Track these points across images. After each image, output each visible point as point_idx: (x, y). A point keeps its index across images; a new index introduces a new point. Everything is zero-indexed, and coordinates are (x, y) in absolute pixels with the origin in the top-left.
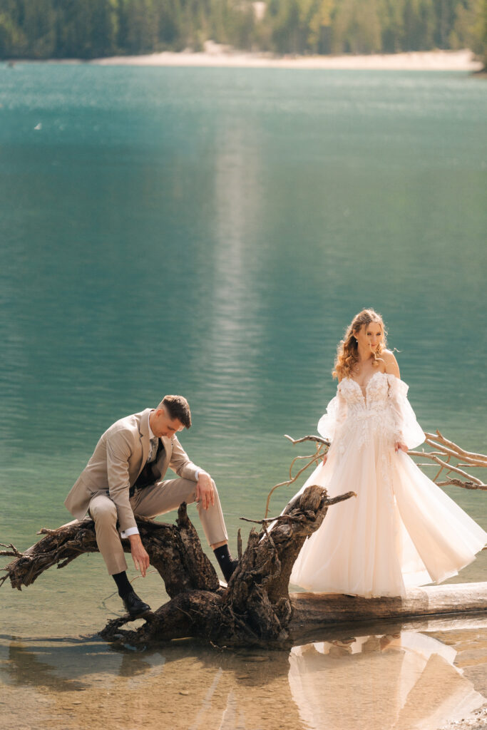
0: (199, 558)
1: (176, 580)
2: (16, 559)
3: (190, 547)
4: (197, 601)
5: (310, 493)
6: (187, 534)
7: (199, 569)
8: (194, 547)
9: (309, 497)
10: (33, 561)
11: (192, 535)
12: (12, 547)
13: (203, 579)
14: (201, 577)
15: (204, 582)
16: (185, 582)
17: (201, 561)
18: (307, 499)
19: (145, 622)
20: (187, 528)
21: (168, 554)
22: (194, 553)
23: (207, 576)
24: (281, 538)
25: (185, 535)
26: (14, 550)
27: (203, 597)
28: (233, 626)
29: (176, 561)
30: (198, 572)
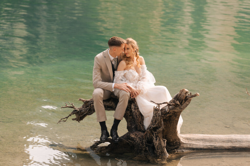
0: (138, 117)
1: (130, 125)
2: (73, 109)
3: (134, 112)
4: (133, 136)
5: (182, 92)
6: (134, 106)
7: (138, 122)
8: (136, 112)
9: (181, 94)
10: (79, 111)
11: (136, 106)
12: (72, 104)
13: (140, 126)
14: (139, 125)
15: (140, 128)
16: (133, 127)
17: (139, 118)
18: (180, 95)
19: (110, 143)
20: (134, 103)
21: (128, 113)
22: (136, 114)
23: (142, 125)
24: (164, 112)
25: (133, 106)
26: (73, 106)
27: (136, 135)
28: (144, 149)
29: (130, 117)
30: (138, 123)
